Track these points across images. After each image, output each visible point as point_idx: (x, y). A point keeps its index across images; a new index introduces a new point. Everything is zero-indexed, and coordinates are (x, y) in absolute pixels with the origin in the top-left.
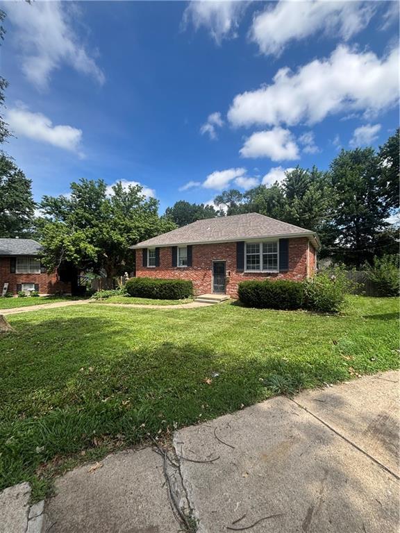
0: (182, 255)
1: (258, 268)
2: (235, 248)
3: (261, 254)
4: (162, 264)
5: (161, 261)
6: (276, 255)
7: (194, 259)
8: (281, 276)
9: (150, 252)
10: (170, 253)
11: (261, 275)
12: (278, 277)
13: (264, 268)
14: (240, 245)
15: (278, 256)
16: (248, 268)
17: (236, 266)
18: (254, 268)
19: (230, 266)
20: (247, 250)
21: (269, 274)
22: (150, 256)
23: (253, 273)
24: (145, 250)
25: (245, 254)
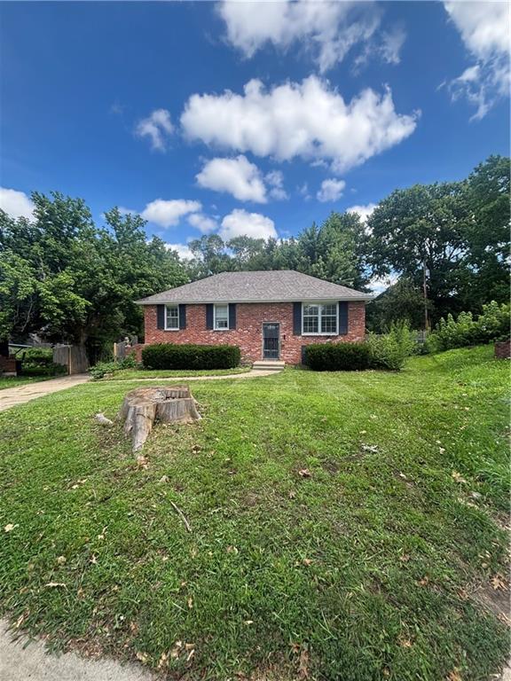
0: (221, 315)
1: (316, 331)
2: (291, 308)
3: (320, 316)
4: (190, 325)
5: (188, 322)
6: (335, 317)
7: (238, 320)
8: (341, 338)
9: (168, 310)
10: (203, 312)
11: (320, 337)
12: (338, 340)
13: (323, 331)
14: (297, 306)
15: (338, 318)
16: (305, 331)
17: (292, 328)
18: (311, 331)
19: (285, 329)
20: (305, 311)
21: (329, 337)
22: (168, 315)
23: (312, 336)
24: (160, 307)
25: (303, 316)
